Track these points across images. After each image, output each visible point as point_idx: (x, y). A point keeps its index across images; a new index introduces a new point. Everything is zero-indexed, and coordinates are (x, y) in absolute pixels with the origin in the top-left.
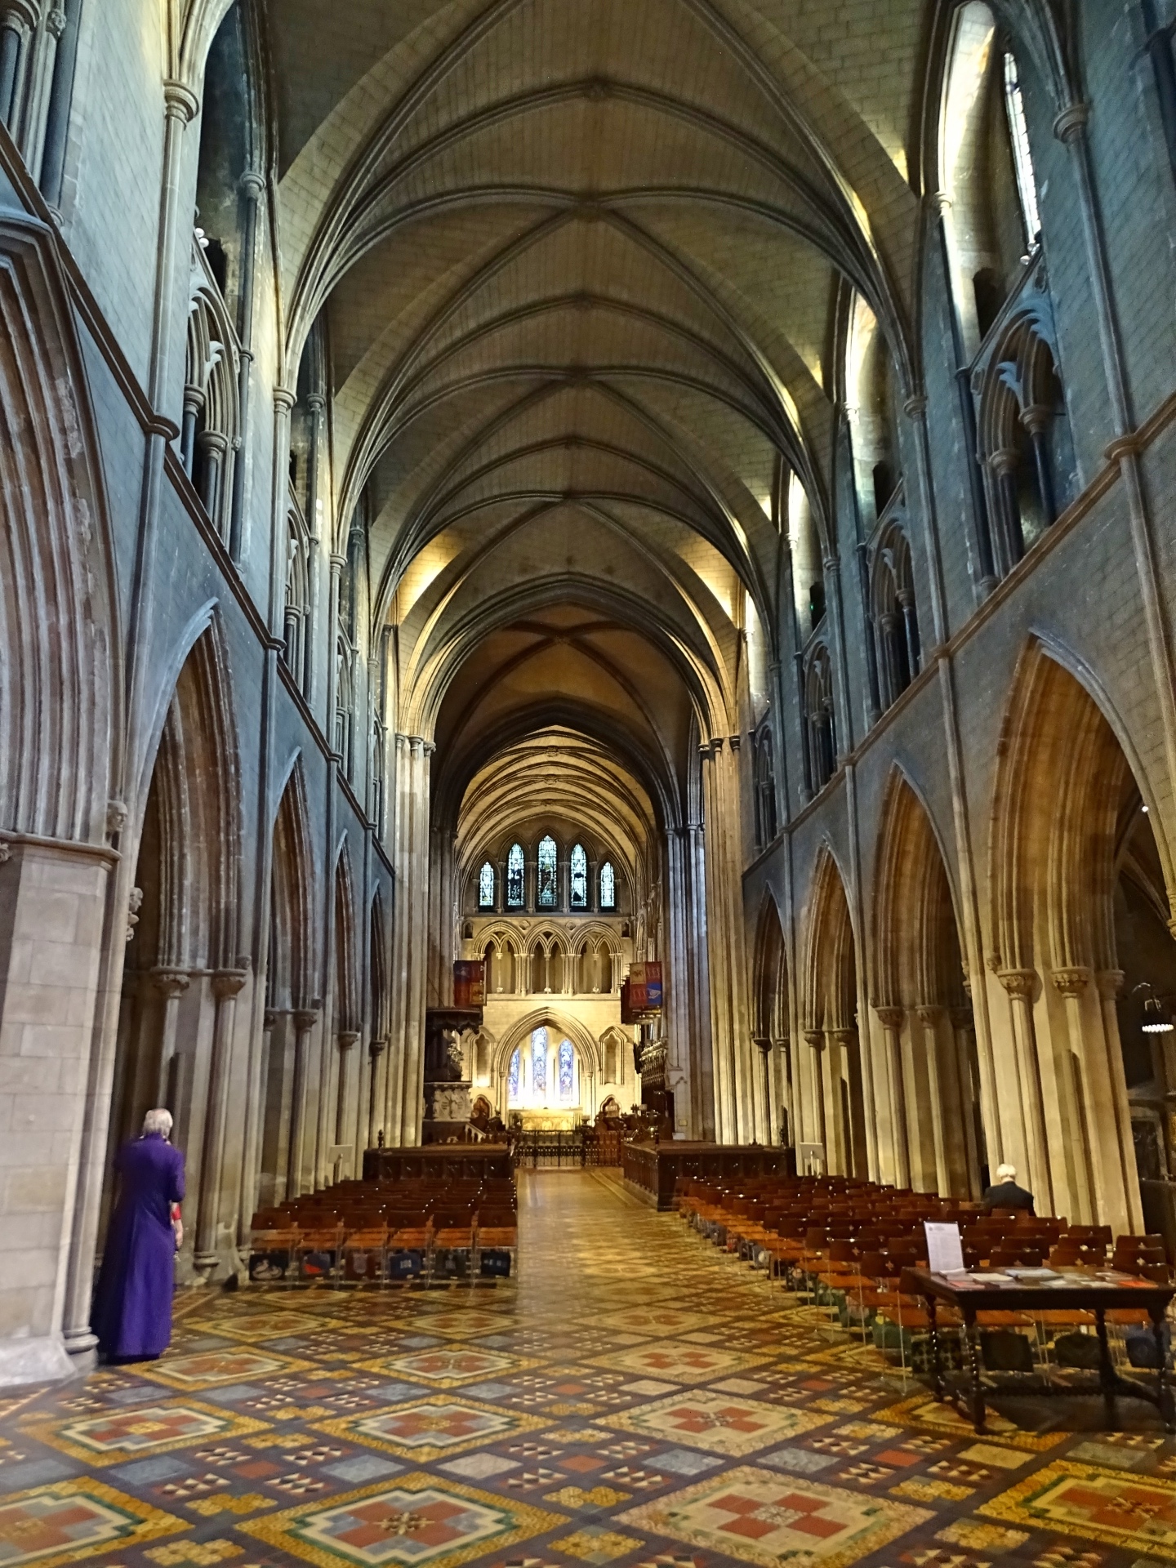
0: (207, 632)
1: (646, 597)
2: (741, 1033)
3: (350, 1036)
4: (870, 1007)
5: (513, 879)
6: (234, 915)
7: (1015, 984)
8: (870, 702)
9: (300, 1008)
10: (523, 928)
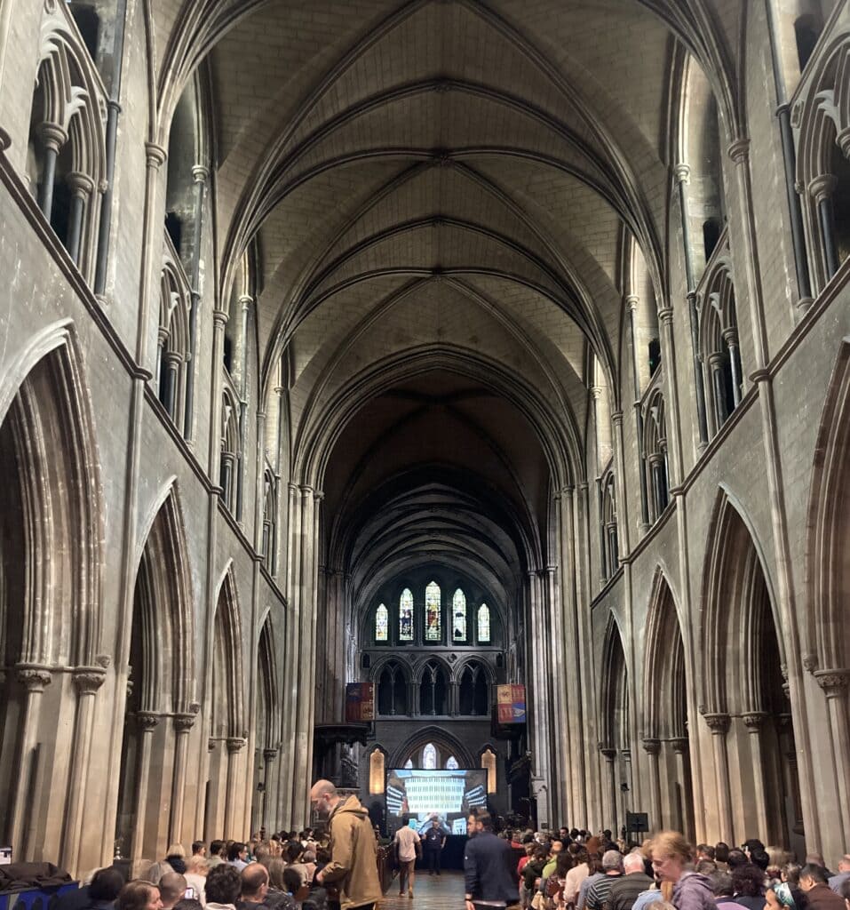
0: (62, 347)
1: (506, 363)
2: (590, 745)
3: (236, 741)
4: (699, 714)
5: (404, 618)
6: (94, 617)
7: (832, 683)
8: (698, 435)
9: (179, 712)
10: (412, 659)
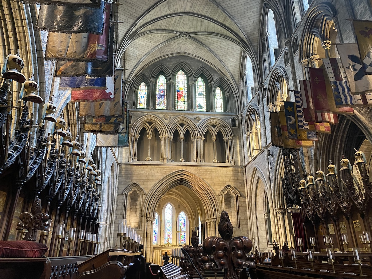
10: (166, 119)
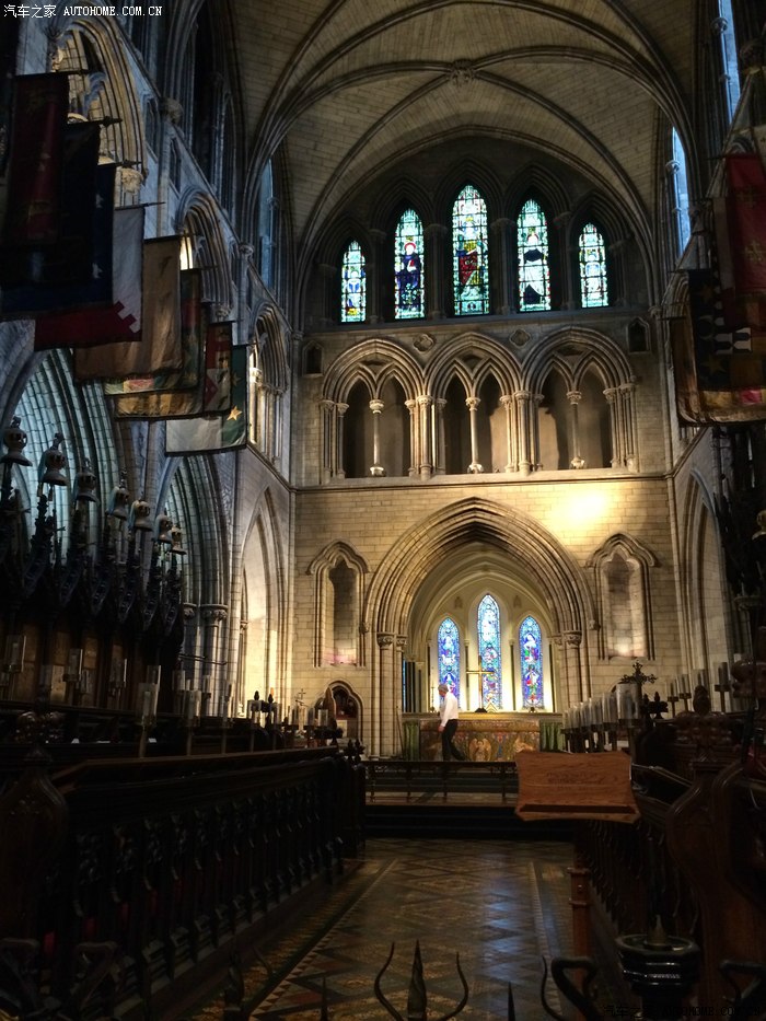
10: (422, 349)
